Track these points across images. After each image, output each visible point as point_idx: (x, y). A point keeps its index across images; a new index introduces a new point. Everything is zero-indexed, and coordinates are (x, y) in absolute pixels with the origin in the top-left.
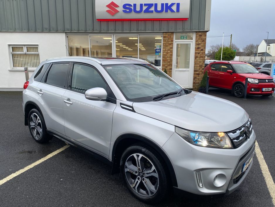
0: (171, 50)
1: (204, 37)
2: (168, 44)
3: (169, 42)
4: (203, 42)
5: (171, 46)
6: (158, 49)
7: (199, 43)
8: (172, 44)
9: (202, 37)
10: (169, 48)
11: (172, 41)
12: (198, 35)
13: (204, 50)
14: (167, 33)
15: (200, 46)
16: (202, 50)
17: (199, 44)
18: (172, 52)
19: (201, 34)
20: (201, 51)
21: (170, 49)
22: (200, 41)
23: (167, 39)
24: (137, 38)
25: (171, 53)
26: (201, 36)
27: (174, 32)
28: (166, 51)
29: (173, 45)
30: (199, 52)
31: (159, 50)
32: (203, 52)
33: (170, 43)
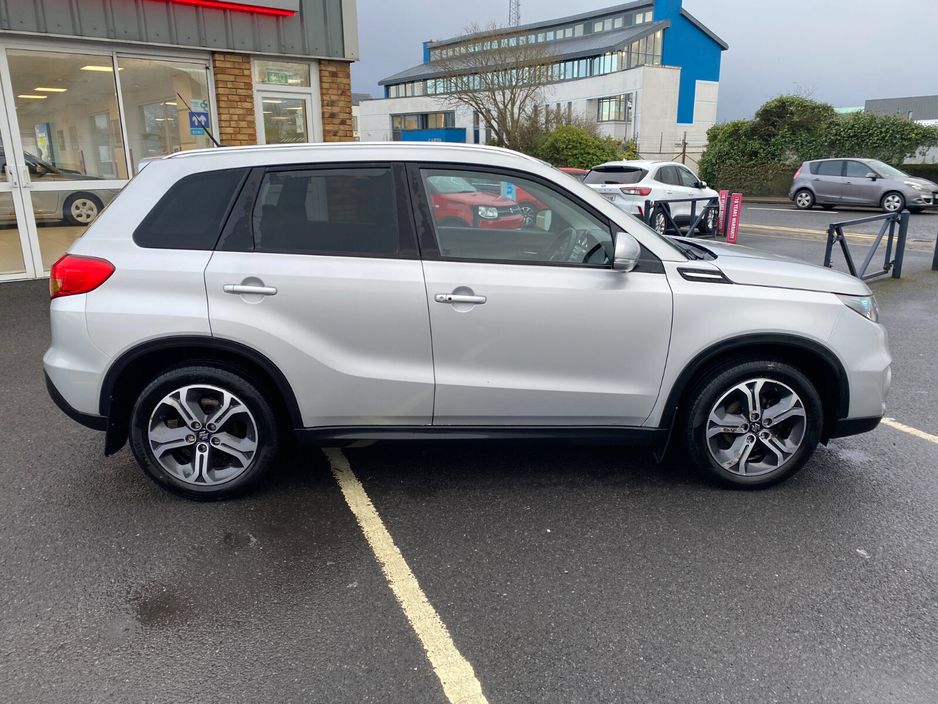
0: (249, 118)
1: (345, 81)
2: (236, 98)
3: (239, 91)
4: (343, 98)
5: (247, 105)
6: (199, 114)
7: (334, 98)
8: (251, 97)
9: (339, 80)
10: (241, 112)
11: (249, 86)
12: (327, 74)
13: (348, 122)
14: (229, 58)
15: (336, 109)
16: (343, 122)
17: (332, 104)
18: (254, 128)
19: (334, 69)
20: (342, 127)
21: (244, 115)
22: (335, 92)
23: (232, 78)
24: (110, 69)
25: (250, 131)
26: (334, 75)
27: (249, 55)
28: (233, 124)
29: (252, 102)
30: (336, 128)
31: (203, 118)
32: (346, 127)
33: (243, 92)
